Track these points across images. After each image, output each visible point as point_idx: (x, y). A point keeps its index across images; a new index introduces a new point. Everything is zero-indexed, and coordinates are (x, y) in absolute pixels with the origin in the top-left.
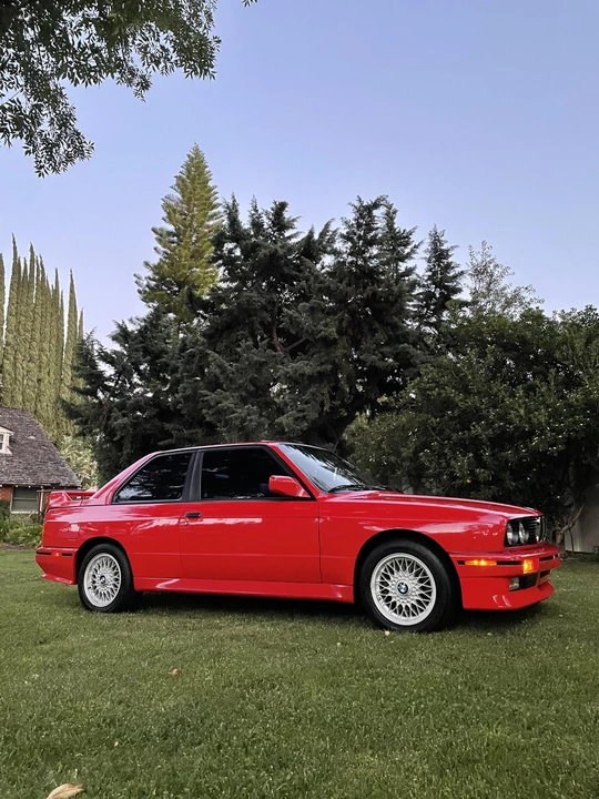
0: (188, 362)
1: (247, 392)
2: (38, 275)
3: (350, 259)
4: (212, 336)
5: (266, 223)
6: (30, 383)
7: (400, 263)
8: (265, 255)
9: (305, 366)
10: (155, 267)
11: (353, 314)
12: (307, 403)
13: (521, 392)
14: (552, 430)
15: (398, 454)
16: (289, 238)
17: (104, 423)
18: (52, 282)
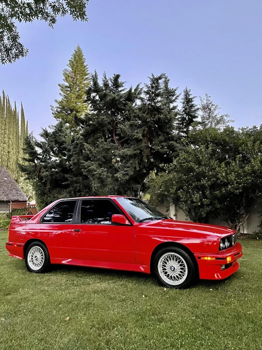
0: (75, 148)
1: (102, 161)
2: (7, 105)
3: (148, 102)
4: (86, 136)
5: (110, 84)
6: (5, 153)
7: (171, 104)
8: (110, 100)
9: (128, 151)
10: (60, 102)
11: (150, 127)
12: (128, 167)
13: (224, 165)
14: (237, 183)
15: (169, 191)
16: (121, 91)
17: (38, 174)
18: (13, 108)
